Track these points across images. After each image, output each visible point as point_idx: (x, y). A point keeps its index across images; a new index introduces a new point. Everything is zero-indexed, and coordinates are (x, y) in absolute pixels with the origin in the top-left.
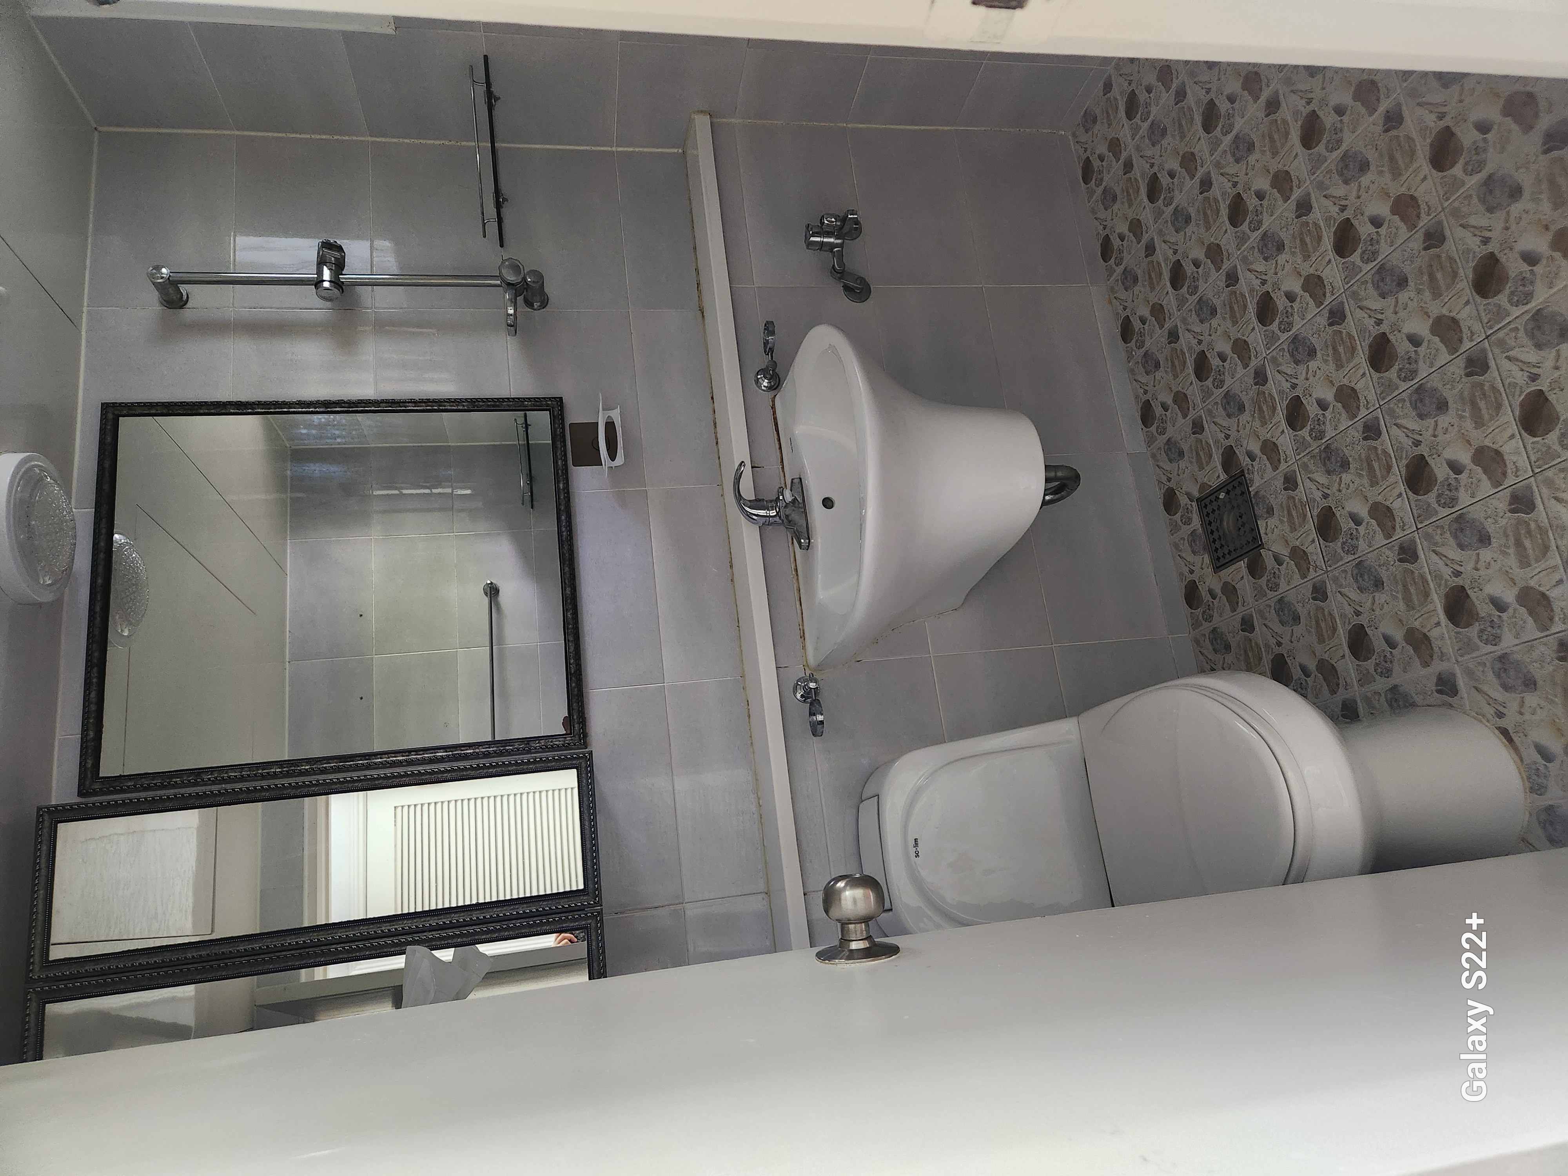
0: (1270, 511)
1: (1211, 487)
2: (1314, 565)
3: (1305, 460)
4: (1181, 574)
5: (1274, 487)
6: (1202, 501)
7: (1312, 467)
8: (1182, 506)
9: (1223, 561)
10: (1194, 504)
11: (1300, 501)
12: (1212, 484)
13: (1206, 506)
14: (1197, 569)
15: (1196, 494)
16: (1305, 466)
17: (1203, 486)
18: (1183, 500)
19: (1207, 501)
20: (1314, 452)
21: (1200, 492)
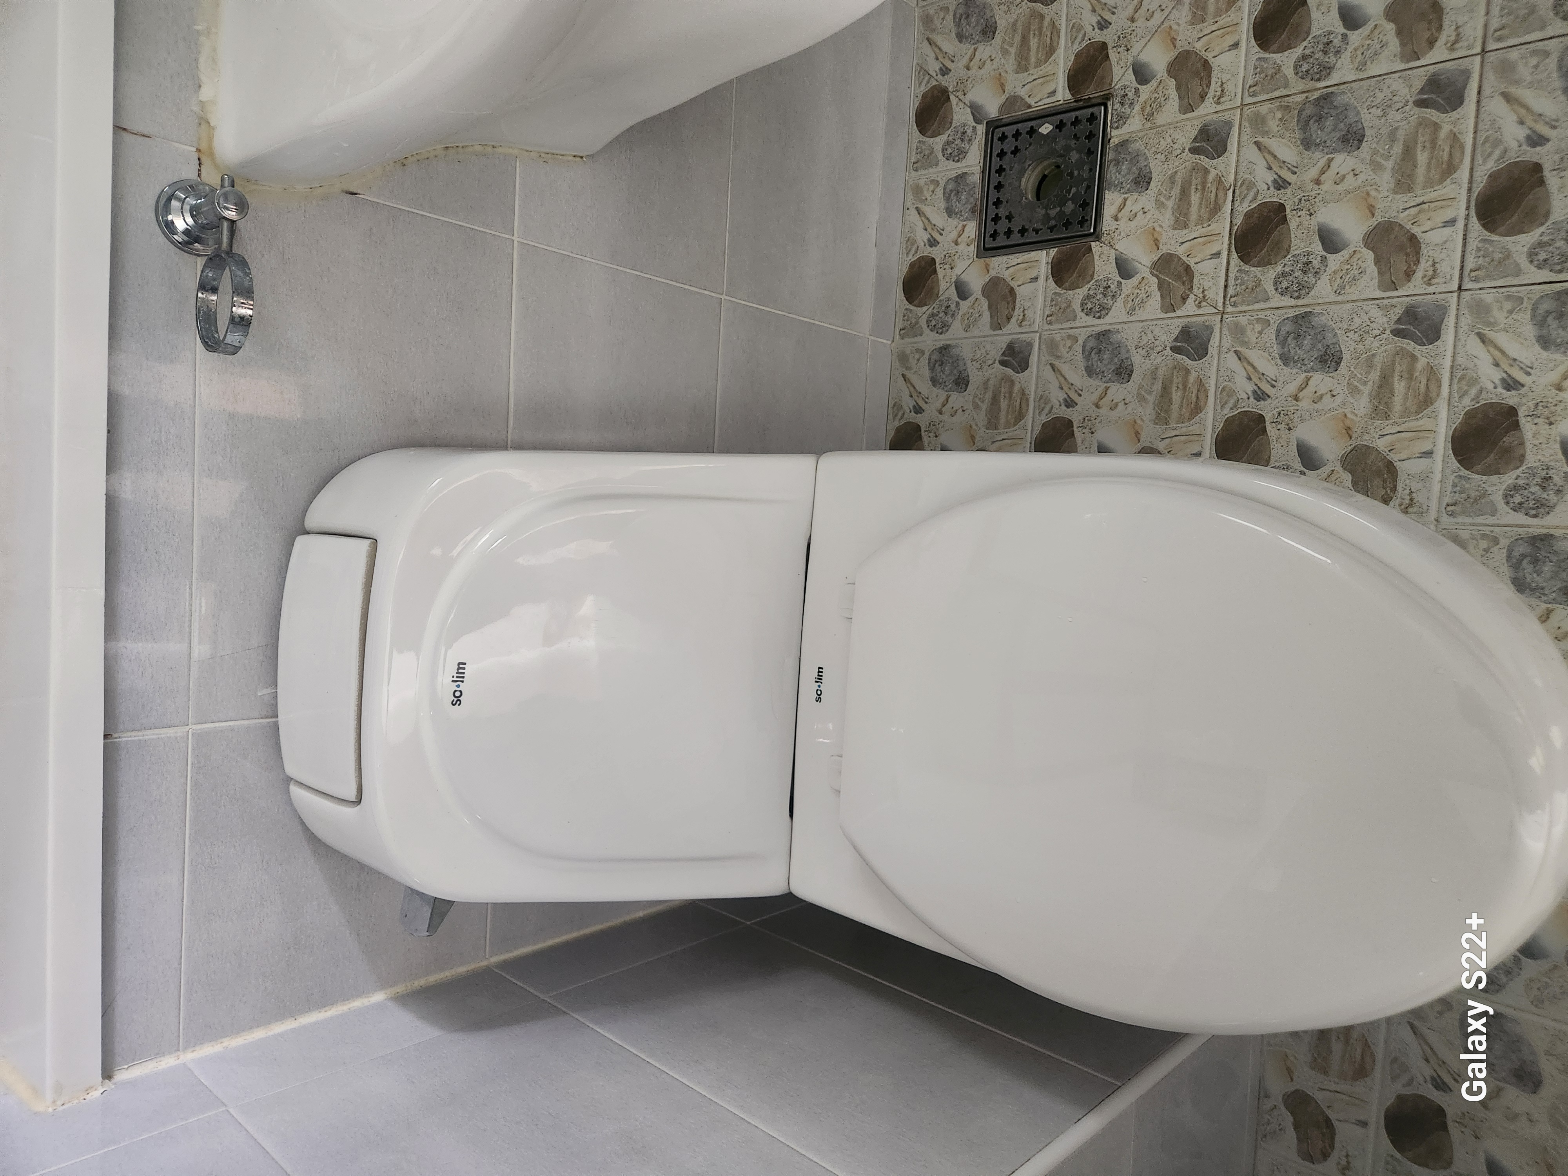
0: (1142, 181)
1: (1030, 107)
2: (1201, 295)
3: (1264, 109)
4: (910, 241)
5: (1169, 140)
6: (998, 127)
7: (1273, 125)
8: (954, 125)
9: (1001, 240)
10: (981, 129)
11: (1219, 180)
12: (1033, 103)
13: (1003, 138)
14: (946, 241)
15: (992, 110)
16: (1258, 122)
17: (1013, 101)
18: (961, 115)
19: (1010, 131)
20: (1290, 99)
21: (1002, 108)
